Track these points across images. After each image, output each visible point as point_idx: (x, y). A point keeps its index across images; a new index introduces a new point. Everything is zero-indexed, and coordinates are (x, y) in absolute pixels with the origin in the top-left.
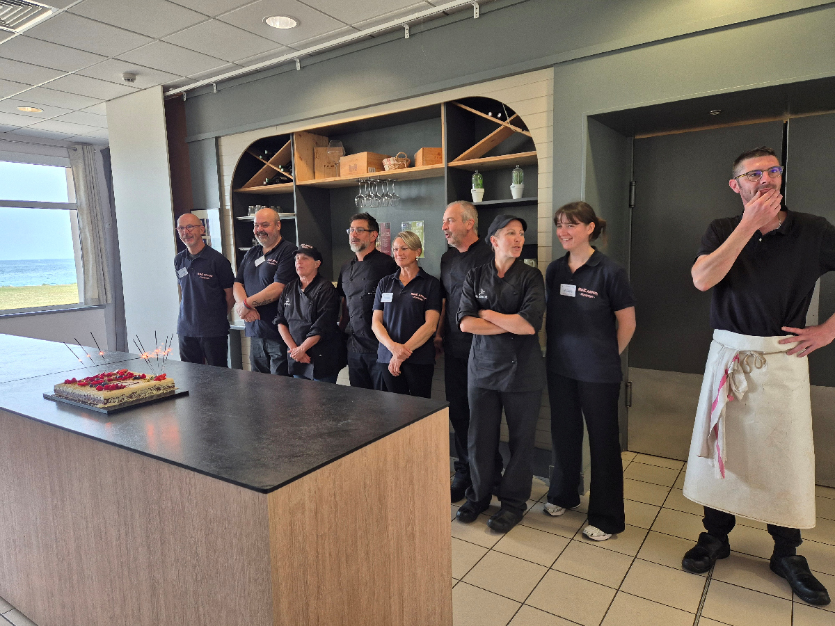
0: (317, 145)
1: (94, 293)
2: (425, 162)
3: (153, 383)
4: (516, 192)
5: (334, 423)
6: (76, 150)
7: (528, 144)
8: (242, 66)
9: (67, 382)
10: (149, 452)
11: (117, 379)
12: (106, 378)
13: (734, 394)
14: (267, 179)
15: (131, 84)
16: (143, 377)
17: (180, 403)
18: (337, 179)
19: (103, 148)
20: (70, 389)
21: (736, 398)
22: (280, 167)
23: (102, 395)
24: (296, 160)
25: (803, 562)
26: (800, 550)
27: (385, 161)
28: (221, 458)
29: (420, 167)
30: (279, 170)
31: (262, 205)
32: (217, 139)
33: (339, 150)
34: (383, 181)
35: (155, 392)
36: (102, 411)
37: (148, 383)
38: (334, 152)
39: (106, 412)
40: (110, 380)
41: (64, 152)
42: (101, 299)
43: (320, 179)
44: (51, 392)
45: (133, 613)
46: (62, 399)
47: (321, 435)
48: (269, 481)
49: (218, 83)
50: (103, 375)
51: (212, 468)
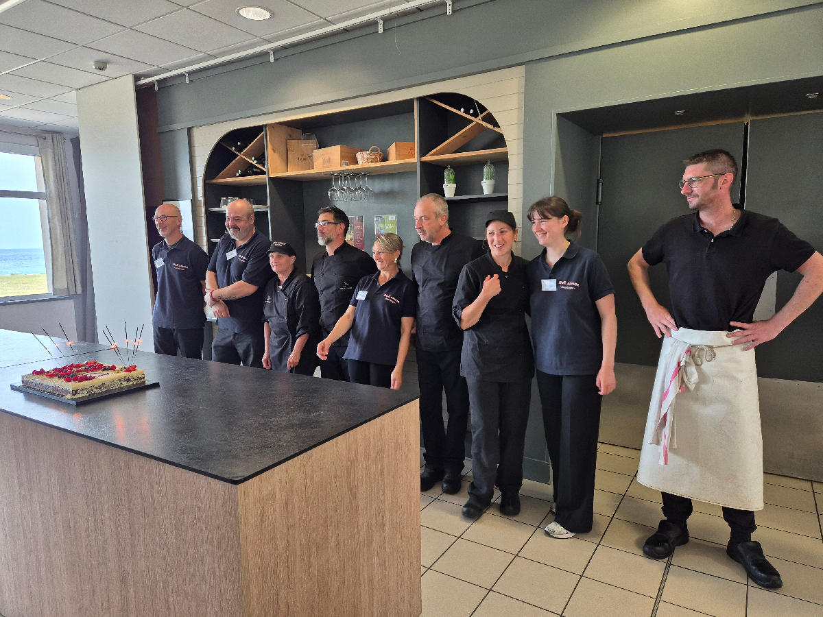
0: (291, 137)
1: (63, 284)
2: (399, 156)
3: (123, 374)
4: (487, 187)
5: (306, 414)
6: (45, 139)
7: (500, 141)
8: (215, 57)
9: (35, 373)
10: (118, 444)
11: (86, 370)
12: (75, 369)
13: (686, 385)
14: (240, 171)
15: (102, 72)
16: (113, 368)
17: (151, 394)
18: (311, 171)
19: (73, 137)
20: (38, 380)
21: (687, 389)
22: (253, 158)
23: (71, 386)
24: (269, 153)
25: (757, 548)
26: (755, 536)
27: (359, 155)
28: (191, 449)
29: (393, 161)
30: (251, 162)
31: (234, 197)
32: (190, 129)
33: (313, 143)
34: (355, 175)
35: (125, 384)
36: (71, 402)
37: (118, 374)
38: (308, 144)
39: (74, 403)
40: (78, 371)
41: (33, 141)
42: (71, 290)
43: (293, 172)
44: (19, 383)
45: (102, 604)
46: (29, 390)
47: (292, 426)
48: (240, 472)
49: (190, 73)
50: (72, 365)
51: (182, 460)
